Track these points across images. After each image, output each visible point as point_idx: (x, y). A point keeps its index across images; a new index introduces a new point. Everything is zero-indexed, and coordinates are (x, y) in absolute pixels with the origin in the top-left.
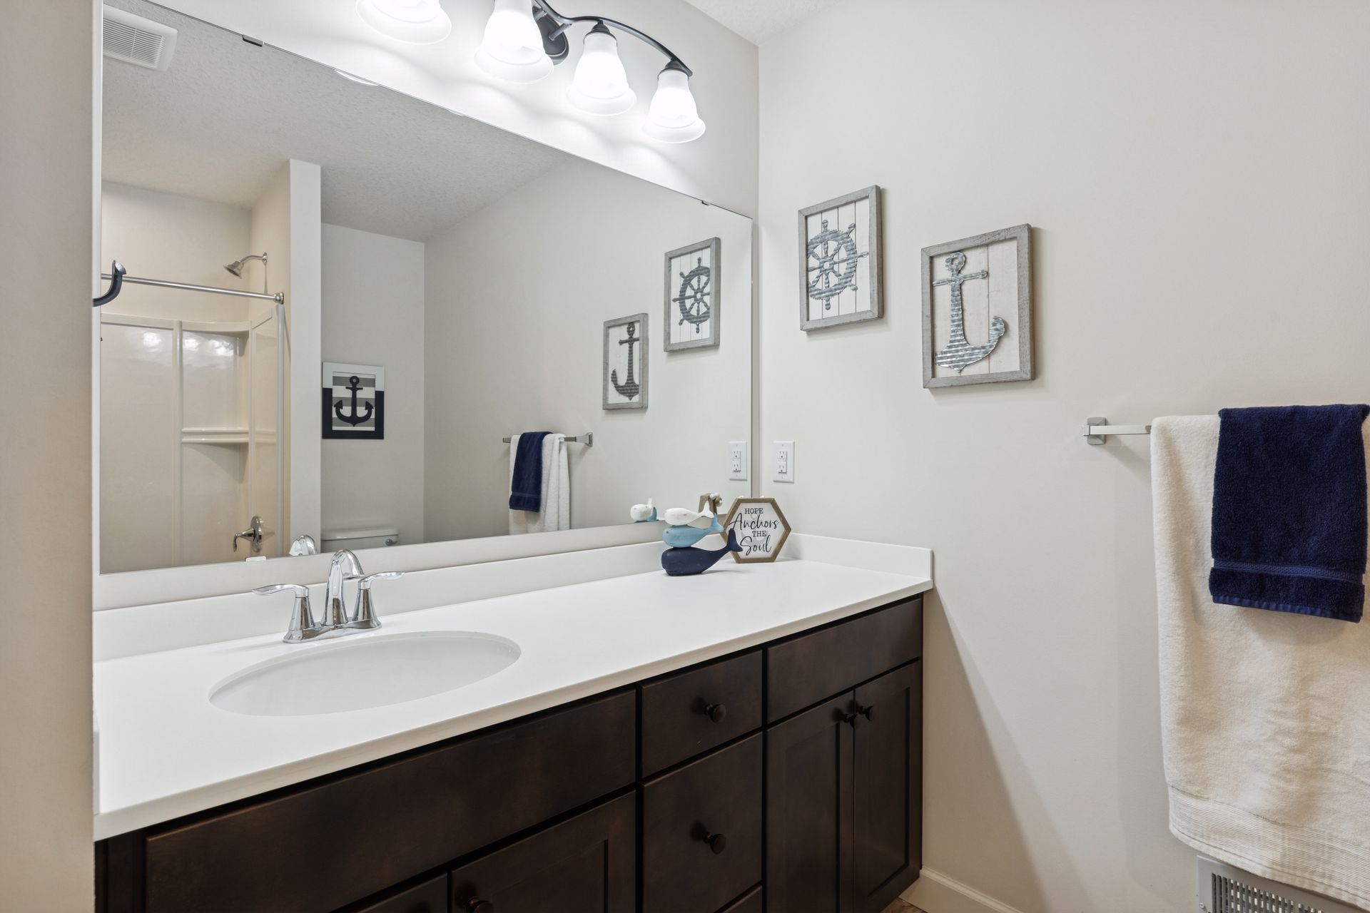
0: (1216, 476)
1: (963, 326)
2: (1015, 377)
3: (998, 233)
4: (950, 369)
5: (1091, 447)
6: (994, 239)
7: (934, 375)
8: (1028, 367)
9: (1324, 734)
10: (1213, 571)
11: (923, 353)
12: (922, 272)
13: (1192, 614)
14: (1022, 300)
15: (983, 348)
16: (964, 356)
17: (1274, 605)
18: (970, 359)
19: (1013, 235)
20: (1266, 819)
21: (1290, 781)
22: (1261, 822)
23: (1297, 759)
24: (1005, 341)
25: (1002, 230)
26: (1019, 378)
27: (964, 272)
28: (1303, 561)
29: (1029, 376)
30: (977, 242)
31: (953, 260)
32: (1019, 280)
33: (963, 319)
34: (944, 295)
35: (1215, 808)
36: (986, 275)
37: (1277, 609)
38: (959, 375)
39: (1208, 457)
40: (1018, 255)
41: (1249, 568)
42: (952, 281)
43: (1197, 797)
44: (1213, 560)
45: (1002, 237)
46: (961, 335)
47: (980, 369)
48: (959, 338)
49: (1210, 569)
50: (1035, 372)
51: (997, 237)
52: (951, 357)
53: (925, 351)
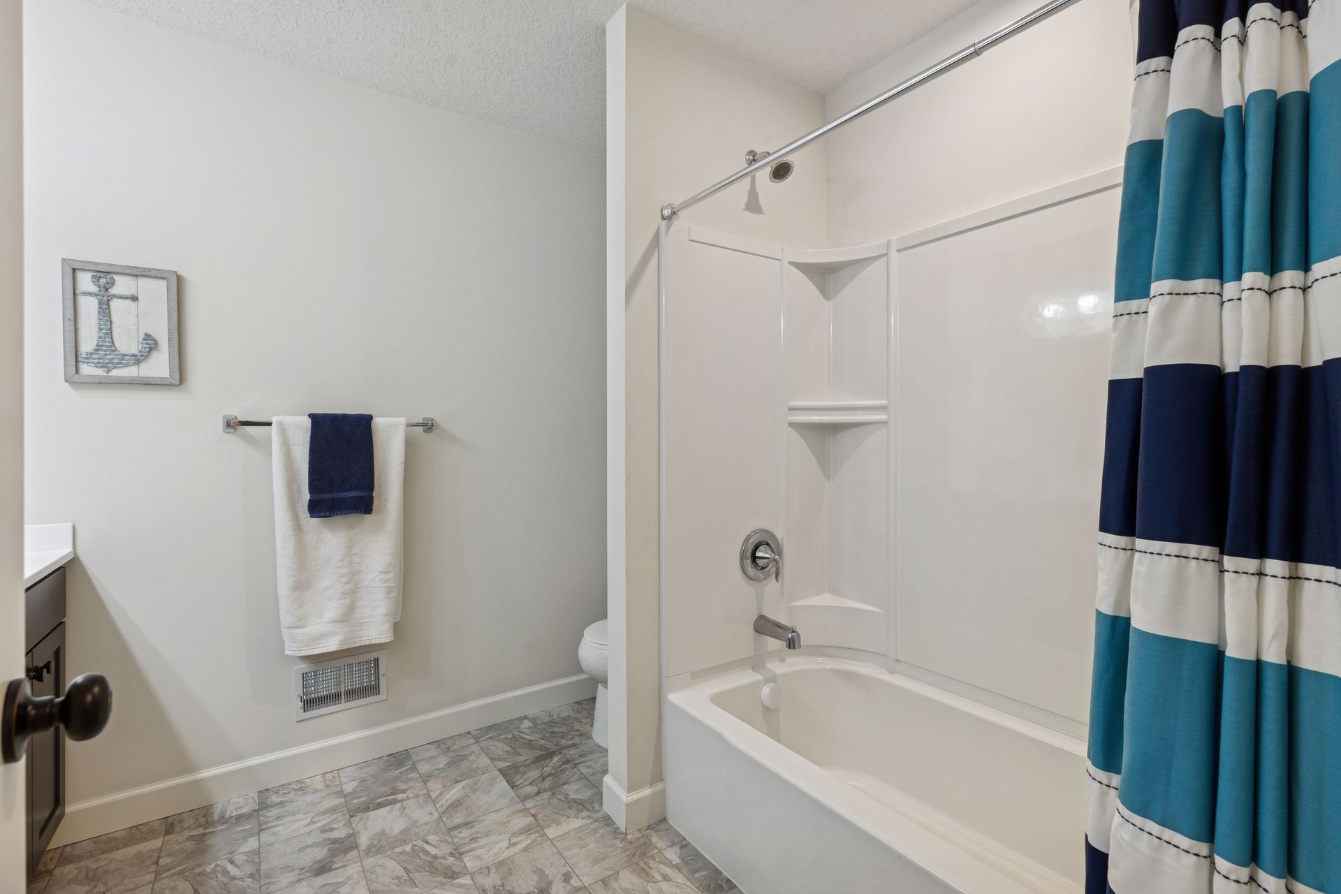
0: (310, 450)
1: (111, 335)
2: (165, 382)
3: (150, 270)
4: (96, 368)
5: (226, 435)
6: (145, 273)
7: (77, 372)
8: (177, 376)
9: (358, 571)
10: (310, 501)
11: (65, 351)
12: (62, 279)
13: (298, 527)
14: (171, 326)
15: (134, 355)
16: (113, 359)
17: (340, 513)
18: (120, 363)
19: (165, 276)
20: (336, 622)
21: (345, 599)
22: (334, 624)
23: (348, 586)
24: (155, 354)
25: (153, 269)
26: (168, 383)
27: (113, 291)
28: (351, 489)
29: (178, 382)
30: (128, 271)
31: (100, 277)
32: (168, 311)
33: (111, 329)
34: (88, 306)
35: (312, 629)
36: (134, 298)
37: (337, 515)
38: (106, 374)
39: (304, 439)
40: (168, 292)
41: (327, 496)
42: (99, 295)
43: (303, 627)
44: (309, 495)
45: (153, 273)
46: (109, 342)
47: (131, 372)
48: (108, 344)
49: (308, 501)
50: (182, 380)
51: (148, 273)
52: (99, 359)
53: (67, 350)
